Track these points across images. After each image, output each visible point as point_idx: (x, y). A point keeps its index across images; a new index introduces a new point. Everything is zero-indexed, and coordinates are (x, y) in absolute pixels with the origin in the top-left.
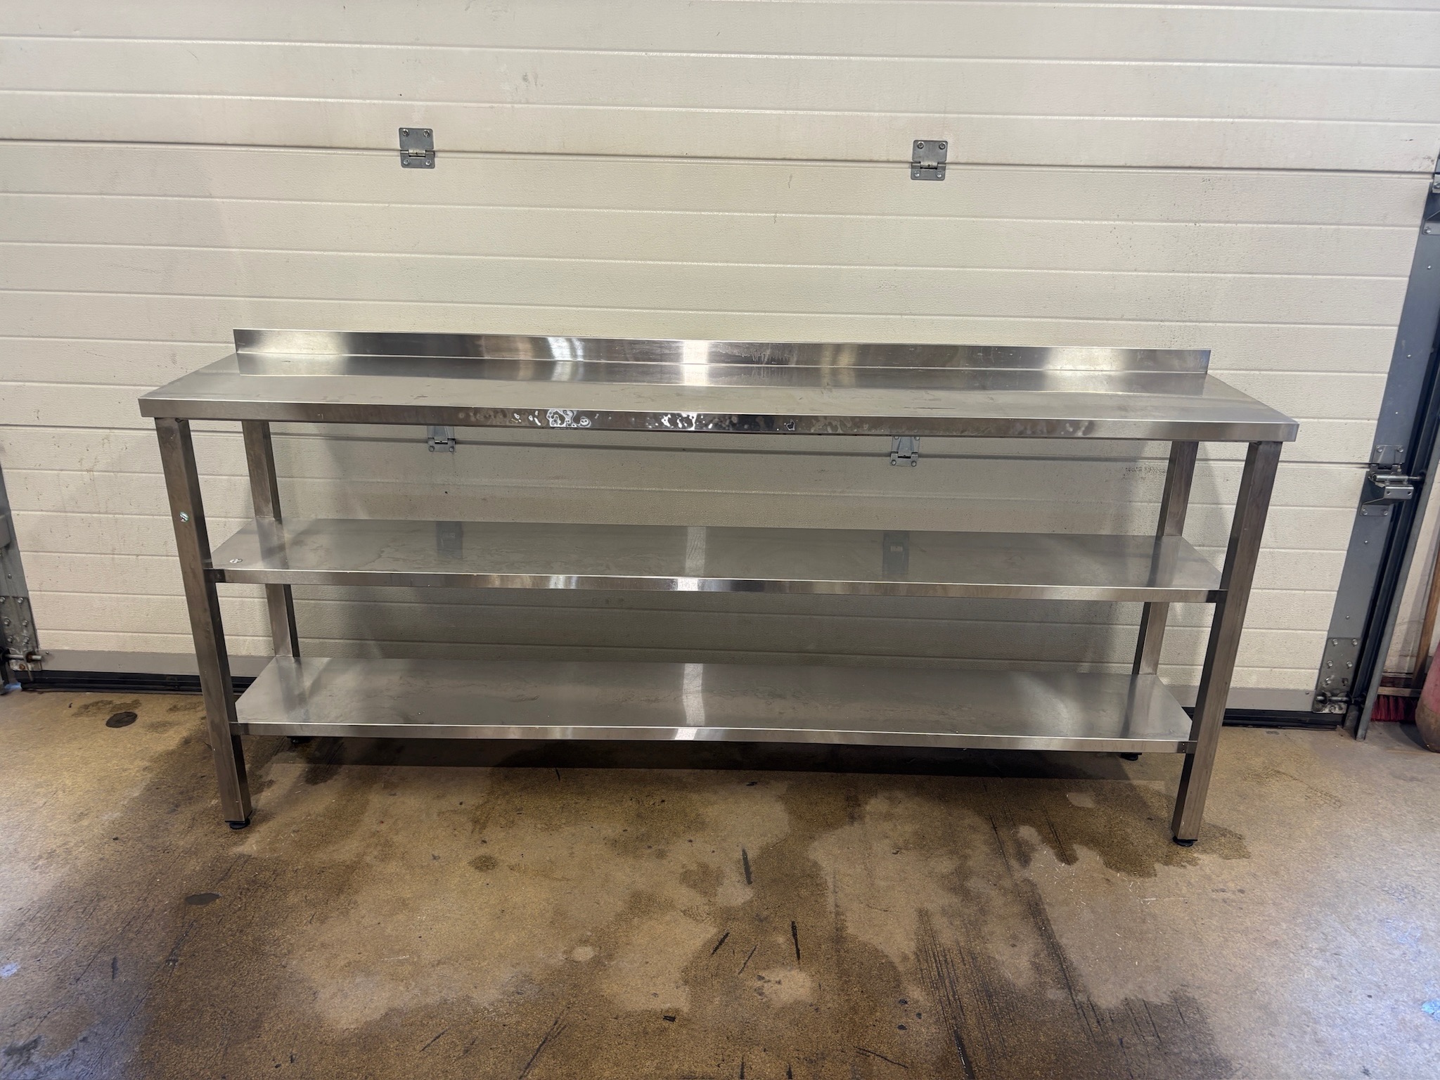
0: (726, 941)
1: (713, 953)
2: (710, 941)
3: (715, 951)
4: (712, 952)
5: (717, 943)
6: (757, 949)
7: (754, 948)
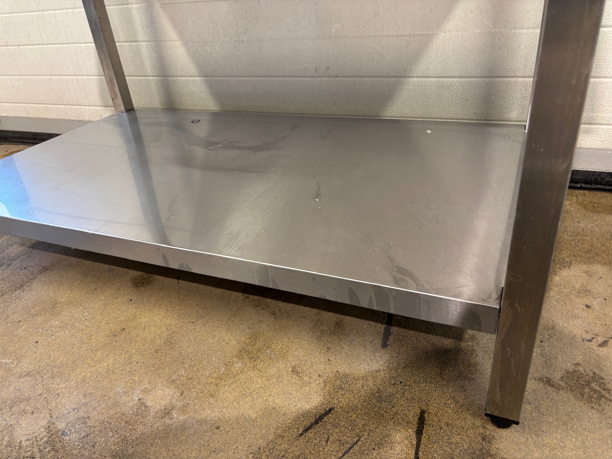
0: (325, 419)
1: (301, 435)
2: (305, 415)
3: (306, 430)
4: (300, 432)
5: (313, 420)
6: (360, 443)
7: (356, 439)
